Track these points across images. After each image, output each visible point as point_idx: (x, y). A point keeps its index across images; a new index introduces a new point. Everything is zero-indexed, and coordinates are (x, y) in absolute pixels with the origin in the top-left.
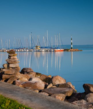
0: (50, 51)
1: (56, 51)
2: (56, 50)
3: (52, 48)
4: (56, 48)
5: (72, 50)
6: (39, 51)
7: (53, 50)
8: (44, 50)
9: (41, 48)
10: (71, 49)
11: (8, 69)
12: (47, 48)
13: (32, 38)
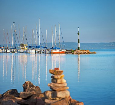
0: (43, 53)
1: (53, 53)
2: (54, 51)
3: (46, 48)
4: (52, 48)
5: (79, 51)
6: (26, 53)
7: (48, 52)
8: (33, 51)
9: (29, 47)
10: (77, 51)
11: (53, 99)
12: (39, 47)
13: (14, 31)
